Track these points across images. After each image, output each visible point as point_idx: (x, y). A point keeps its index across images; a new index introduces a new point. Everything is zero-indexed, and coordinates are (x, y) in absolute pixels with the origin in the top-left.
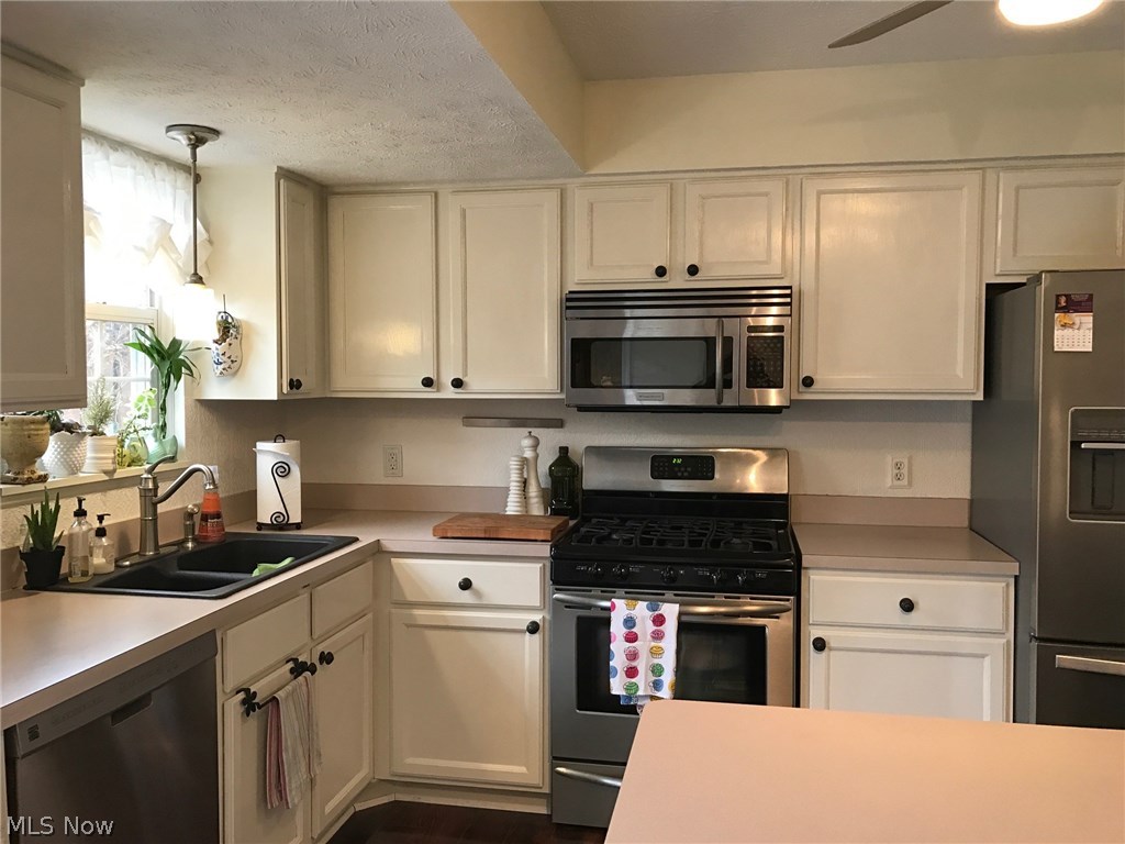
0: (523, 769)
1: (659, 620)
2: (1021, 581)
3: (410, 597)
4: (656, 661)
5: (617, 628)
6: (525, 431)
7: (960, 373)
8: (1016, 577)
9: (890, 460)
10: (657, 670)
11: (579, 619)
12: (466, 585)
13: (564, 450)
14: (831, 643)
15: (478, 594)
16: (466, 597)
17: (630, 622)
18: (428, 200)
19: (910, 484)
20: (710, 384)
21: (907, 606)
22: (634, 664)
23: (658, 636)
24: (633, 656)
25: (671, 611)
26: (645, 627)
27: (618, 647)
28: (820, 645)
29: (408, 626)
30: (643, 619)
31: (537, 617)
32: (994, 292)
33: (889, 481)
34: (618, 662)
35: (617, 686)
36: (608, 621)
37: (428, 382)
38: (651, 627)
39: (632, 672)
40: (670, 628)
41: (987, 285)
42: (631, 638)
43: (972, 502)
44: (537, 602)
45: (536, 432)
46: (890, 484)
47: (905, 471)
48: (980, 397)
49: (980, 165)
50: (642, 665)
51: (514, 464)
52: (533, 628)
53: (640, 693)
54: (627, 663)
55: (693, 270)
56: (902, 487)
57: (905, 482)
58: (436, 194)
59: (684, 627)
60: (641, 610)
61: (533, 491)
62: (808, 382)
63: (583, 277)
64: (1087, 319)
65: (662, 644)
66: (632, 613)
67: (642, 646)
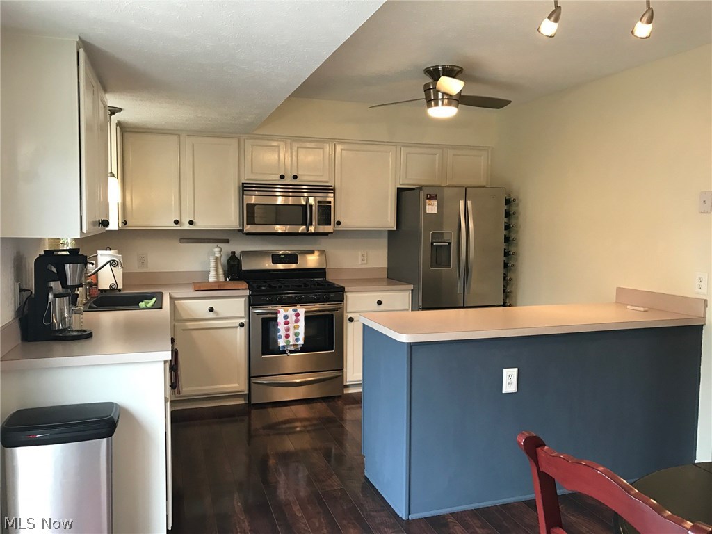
0: (237, 385)
1: (297, 315)
2: (414, 291)
3: (185, 318)
4: (297, 331)
5: (281, 319)
6: (216, 244)
7: (389, 220)
8: (412, 290)
9: (360, 253)
10: (297, 334)
11: (263, 319)
12: (211, 310)
13: (233, 253)
14: (355, 318)
15: (217, 313)
16: (211, 315)
17: (286, 317)
18: (176, 138)
19: (367, 263)
20: (304, 223)
21: (379, 303)
22: (288, 333)
23: (297, 321)
24: (288, 330)
25: (302, 310)
26: (292, 318)
27: (282, 327)
28: (351, 320)
29: (183, 330)
30: (291, 315)
31: (243, 321)
32: (400, 191)
33: (360, 262)
34: (282, 333)
35: (281, 342)
36: (276, 318)
37: (176, 222)
38: (294, 318)
39: (287, 336)
40: (302, 318)
41: (398, 188)
42: (287, 323)
43: (388, 269)
44: (243, 315)
45: (220, 245)
46: (360, 263)
47: (365, 258)
48: (395, 229)
49: (395, 144)
50: (291, 333)
51: (212, 260)
52: (242, 325)
53: (291, 343)
54: (286, 333)
55: (295, 177)
56: (365, 264)
57: (365, 262)
58: (179, 135)
59: (308, 319)
60: (290, 311)
61: (221, 272)
62: (339, 223)
63: (248, 177)
64: (435, 203)
65: (299, 324)
66: (287, 313)
67: (291, 326)
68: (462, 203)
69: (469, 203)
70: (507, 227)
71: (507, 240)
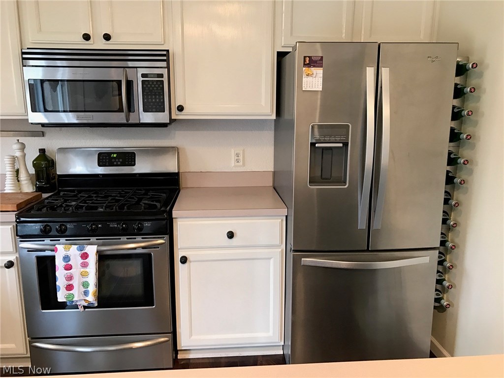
0: (14, 346)
1: (85, 256)
4: (85, 280)
5: (59, 263)
7: (263, 103)
8: (286, 216)
9: (233, 152)
10: (85, 285)
11: (38, 258)
13: (42, 151)
14: (190, 258)
17: (67, 258)
19: (244, 165)
20: (121, 110)
21: (231, 235)
22: (71, 283)
23: (85, 265)
24: (70, 278)
26: (76, 260)
27: (61, 274)
28: (184, 260)
30: (75, 255)
31: (12, 258)
33: (233, 163)
34: (61, 282)
35: (61, 297)
38: (80, 260)
39: (69, 287)
40: (92, 260)
41: (278, 52)
42: (68, 268)
43: (274, 173)
44: (12, 250)
46: (233, 165)
47: (241, 158)
48: (274, 117)
50: (75, 282)
51: (7, 161)
52: (10, 265)
53: (75, 298)
54: (67, 283)
55: (107, 38)
57: (241, 163)
60: (74, 251)
61: (24, 176)
62: (181, 108)
63: (35, 39)
64: (319, 72)
65: (87, 270)
66: (68, 253)
67: (76, 271)
68: (370, 72)
69: (385, 72)
70: (457, 115)
71: (455, 136)
